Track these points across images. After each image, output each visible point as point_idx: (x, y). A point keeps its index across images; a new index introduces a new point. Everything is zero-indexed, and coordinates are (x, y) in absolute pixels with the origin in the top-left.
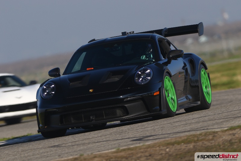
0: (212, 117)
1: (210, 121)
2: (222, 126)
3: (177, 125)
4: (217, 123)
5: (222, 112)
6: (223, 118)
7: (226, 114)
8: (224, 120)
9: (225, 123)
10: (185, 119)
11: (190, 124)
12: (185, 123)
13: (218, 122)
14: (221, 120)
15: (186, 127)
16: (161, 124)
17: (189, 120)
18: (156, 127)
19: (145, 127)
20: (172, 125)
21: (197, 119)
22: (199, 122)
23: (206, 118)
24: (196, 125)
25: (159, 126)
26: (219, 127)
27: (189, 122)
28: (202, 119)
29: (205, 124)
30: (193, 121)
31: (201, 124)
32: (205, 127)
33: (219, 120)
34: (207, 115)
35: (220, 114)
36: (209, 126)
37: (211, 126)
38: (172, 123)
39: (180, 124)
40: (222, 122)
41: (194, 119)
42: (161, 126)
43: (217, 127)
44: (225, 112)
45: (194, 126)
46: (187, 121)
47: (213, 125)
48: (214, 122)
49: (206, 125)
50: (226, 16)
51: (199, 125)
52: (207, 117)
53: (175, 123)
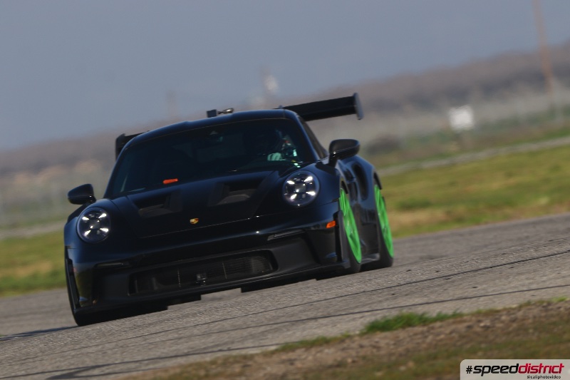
0: (239, 322)
1: (236, 332)
2: (263, 342)
3: (158, 340)
4: (251, 335)
5: (263, 310)
6: (266, 322)
7: (273, 313)
8: (268, 328)
9: (270, 336)
10: (175, 326)
11: (190, 337)
12: (176, 336)
13: (254, 332)
14: (262, 329)
15: (178, 344)
16: (120, 338)
17: (185, 328)
18: (107, 345)
19: (83, 345)
20: (145, 340)
21: (206, 325)
22: (209, 334)
23: (227, 324)
24: (203, 341)
25: (115, 344)
26: (257, 344)
27: (187, 333)
28: (217, 326)
29: (225, 337)
30: (196, 331)
31: (214, 337)
32: (226, 344)
33: (255, 329)
34: (229, 317)
35: (260, 314)
36: (233, 342)
37: (239, 342)
38: (147, 337)
39: (164, 339)
40: (263, 333)
41: (198, 327)
42: (120, 343)
43: (252, 345)
44: (270, 308)
45: (197, 343)
46: (180, 332)
47: (244, 339)
48: (245, 333)
49: (227, 340)
50: (272, 85)
51: (210, 341)
52: (228, 322)
53: (153, 336)
